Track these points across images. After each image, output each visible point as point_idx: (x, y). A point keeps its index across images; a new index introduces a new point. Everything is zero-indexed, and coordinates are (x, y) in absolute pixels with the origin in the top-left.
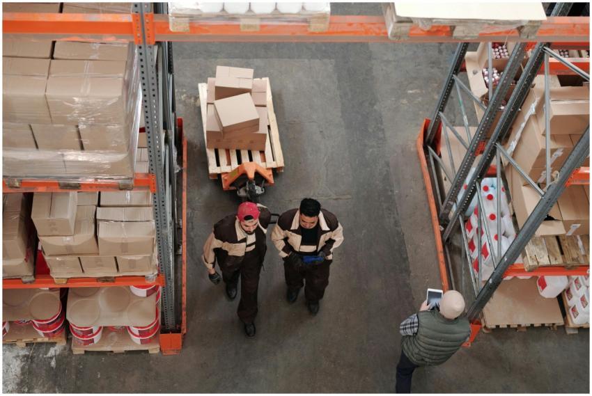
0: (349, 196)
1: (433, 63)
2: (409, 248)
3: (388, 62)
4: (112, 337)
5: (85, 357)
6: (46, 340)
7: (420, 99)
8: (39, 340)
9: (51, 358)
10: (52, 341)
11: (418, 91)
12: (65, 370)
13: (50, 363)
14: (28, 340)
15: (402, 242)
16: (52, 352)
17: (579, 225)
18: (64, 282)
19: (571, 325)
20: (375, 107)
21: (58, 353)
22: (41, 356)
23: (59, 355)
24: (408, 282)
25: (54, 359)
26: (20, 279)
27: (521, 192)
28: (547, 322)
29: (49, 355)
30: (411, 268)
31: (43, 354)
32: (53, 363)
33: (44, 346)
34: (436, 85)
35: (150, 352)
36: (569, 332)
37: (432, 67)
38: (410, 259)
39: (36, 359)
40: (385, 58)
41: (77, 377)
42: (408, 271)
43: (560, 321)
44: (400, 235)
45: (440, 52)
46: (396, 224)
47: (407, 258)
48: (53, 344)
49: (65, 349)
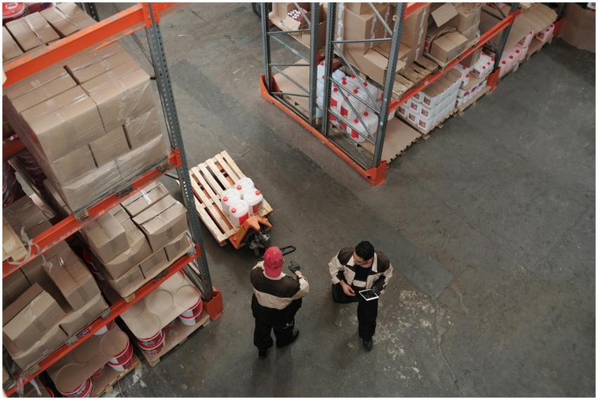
0: (248, 150)
1: (234, 50)
2: (307, 154)
3: (208, 64)
4: (172, 334)
5: (162, 363)
6: (127, 371)
7: (244, 73)
8: (122, 375)
9: (139, 382)
10: (131, 369)
11: (239, 69)
12: (155, 382)
13: (140, 386)
14: (113, 382)
15: (301, 153)
16: (136, 378)
17: (406, 59)
18: (134, 297)
19: (425, 133)
20: (222, 92)
21: (140, 375)
22: (129, 386)
23: (143, 376)
24: (323, 172)
25: (141, 381)
26: (100, 317)
27: (366, 59)
28: (413, 139)
29: (135, 381)
30: (319, 164)
31: (130, 384)
32: (143, 384)
33: (127, 379)
34: (246, 61)
35: (205, 326)
36: (426, 138)
37: (236, 53)
38: (314, 160)
39: (127, 391)
40: (204, 63)
41: (167, 380)
42: (317, 167)
43: (418, 135)
44: (296, 150)
45: (234, 42)
46: (289, 146)
47: (312, 160)
48: (132, 372)
49: (143, 369)
